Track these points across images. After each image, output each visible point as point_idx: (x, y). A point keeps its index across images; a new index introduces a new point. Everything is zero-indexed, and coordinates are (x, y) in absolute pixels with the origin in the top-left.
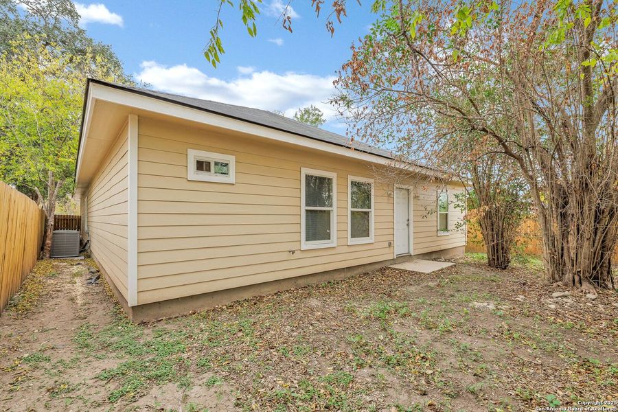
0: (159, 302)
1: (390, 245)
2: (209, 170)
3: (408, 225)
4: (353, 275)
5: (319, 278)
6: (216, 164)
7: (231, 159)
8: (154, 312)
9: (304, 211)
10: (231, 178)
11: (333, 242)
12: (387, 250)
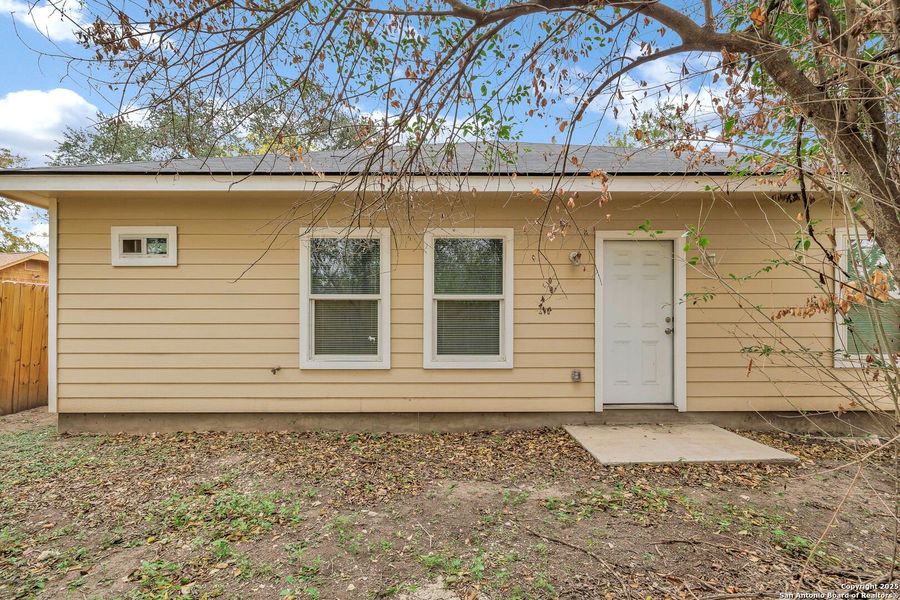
0: (85, 414)
1: (577, 379)
2: (139, 250)
3: (671, 332)
4: (445, 430)
5: (351, 422)
6: (149, 241)
7: (170, 232)
8: (79, 424)
9: (307, 301)
10: (171, 259)
11: (382, 359)
12: (569, 390)
